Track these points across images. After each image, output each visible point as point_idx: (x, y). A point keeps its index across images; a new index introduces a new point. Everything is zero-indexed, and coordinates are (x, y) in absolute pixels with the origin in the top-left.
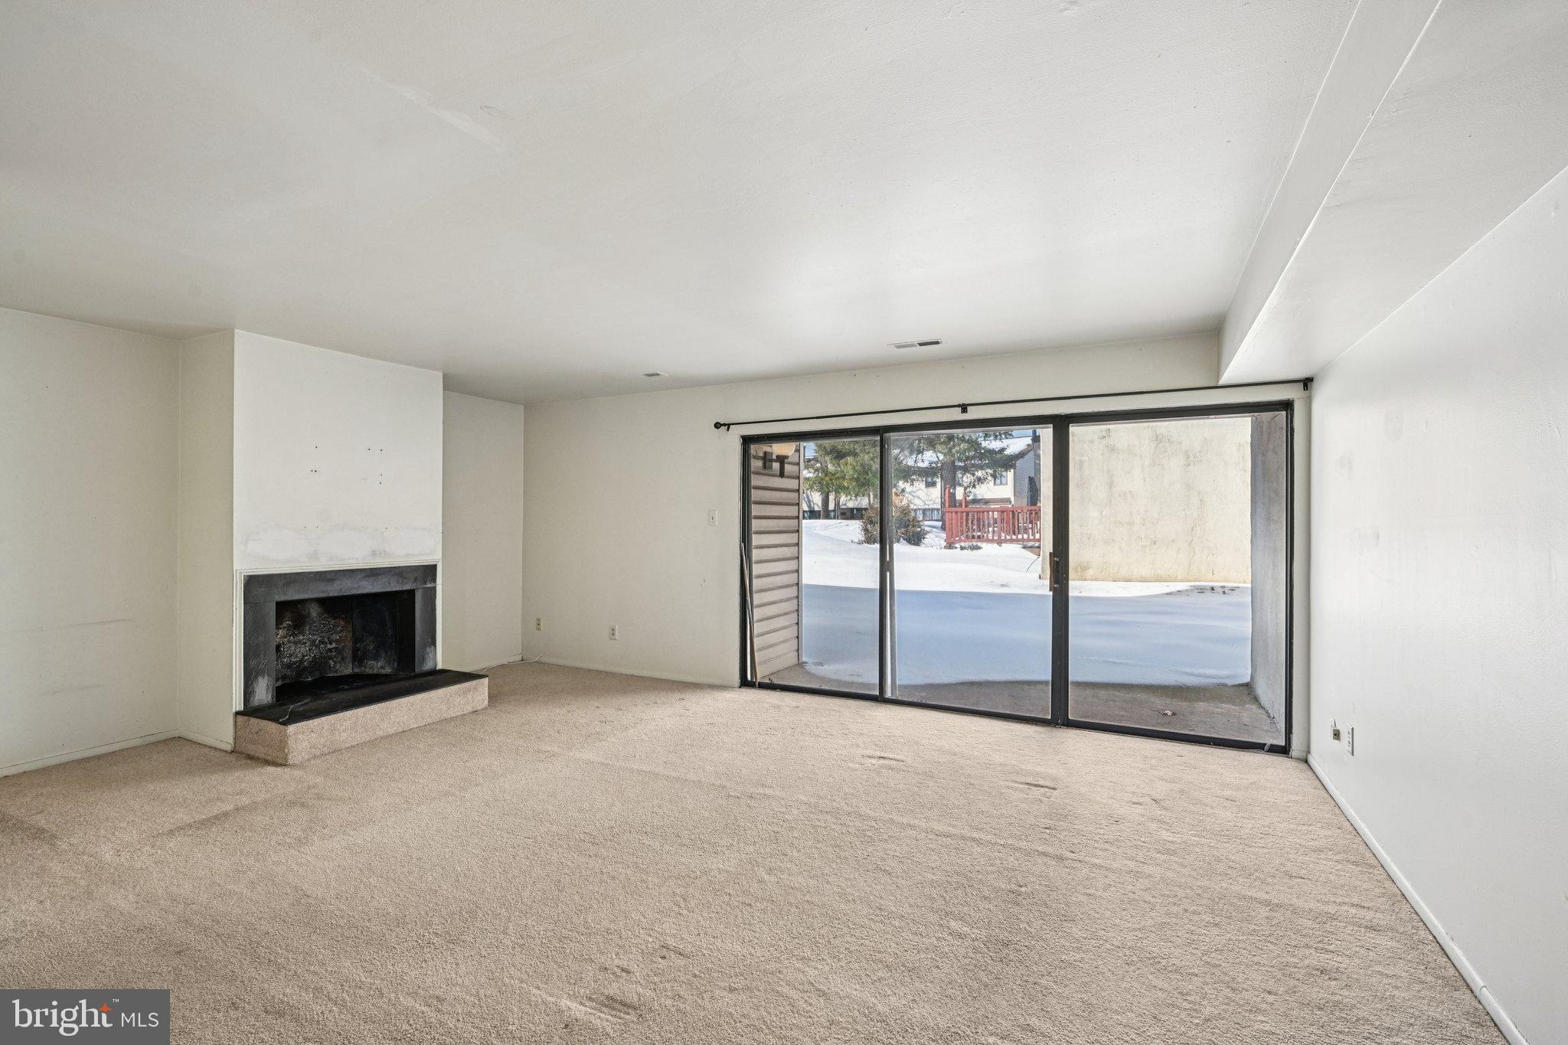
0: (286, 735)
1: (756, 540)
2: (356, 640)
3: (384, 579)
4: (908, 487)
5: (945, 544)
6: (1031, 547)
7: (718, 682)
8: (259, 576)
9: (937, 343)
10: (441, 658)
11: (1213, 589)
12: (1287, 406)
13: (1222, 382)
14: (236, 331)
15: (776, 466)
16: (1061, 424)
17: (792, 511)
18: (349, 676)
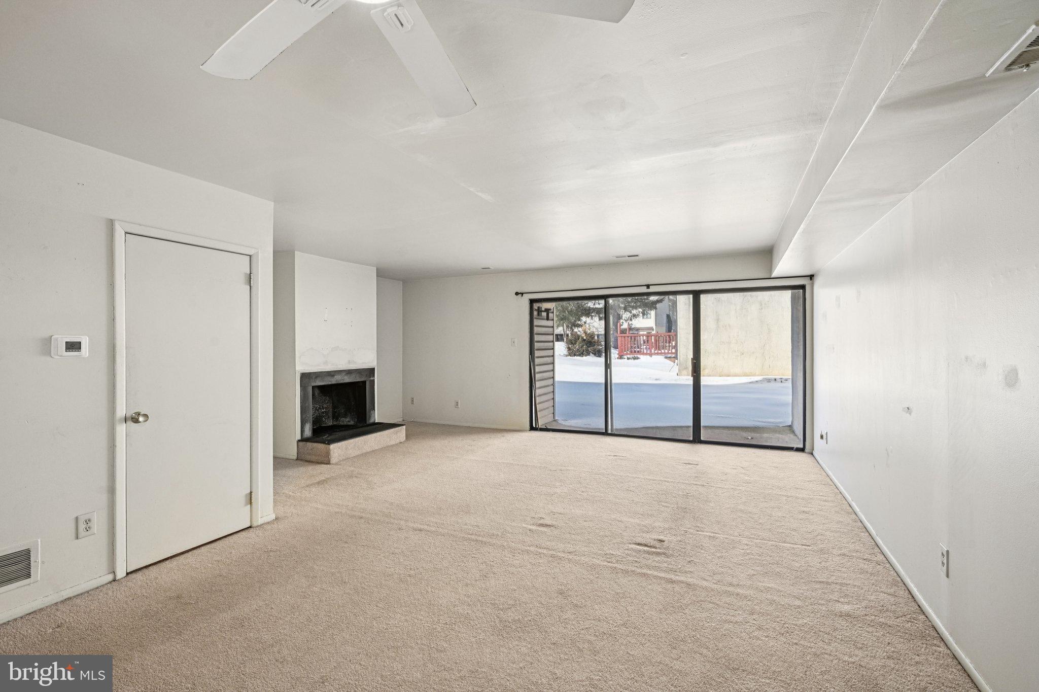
0: (329, 449)
1: (537, 353)
2: (334, 407)
3: (353, 376)
4: (588, 320)
5: (618, 356)
6: (670, 358)
7: (518, 428)
8: (306, 373)
9: (637, 256)
10: (378, 416)
11: (775, 380)
12: (803, 287)
13: (772, 276)
14: (296, 252)
15: (544, 314)
16: (696, 294)
17: (550, 338)
18: (332, 426)
